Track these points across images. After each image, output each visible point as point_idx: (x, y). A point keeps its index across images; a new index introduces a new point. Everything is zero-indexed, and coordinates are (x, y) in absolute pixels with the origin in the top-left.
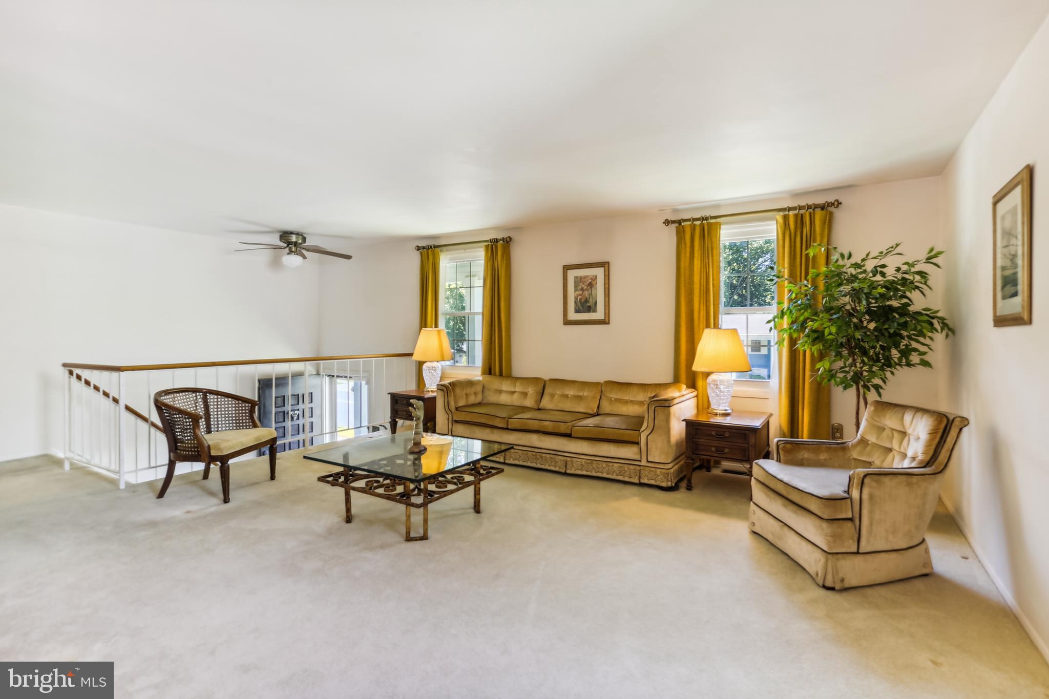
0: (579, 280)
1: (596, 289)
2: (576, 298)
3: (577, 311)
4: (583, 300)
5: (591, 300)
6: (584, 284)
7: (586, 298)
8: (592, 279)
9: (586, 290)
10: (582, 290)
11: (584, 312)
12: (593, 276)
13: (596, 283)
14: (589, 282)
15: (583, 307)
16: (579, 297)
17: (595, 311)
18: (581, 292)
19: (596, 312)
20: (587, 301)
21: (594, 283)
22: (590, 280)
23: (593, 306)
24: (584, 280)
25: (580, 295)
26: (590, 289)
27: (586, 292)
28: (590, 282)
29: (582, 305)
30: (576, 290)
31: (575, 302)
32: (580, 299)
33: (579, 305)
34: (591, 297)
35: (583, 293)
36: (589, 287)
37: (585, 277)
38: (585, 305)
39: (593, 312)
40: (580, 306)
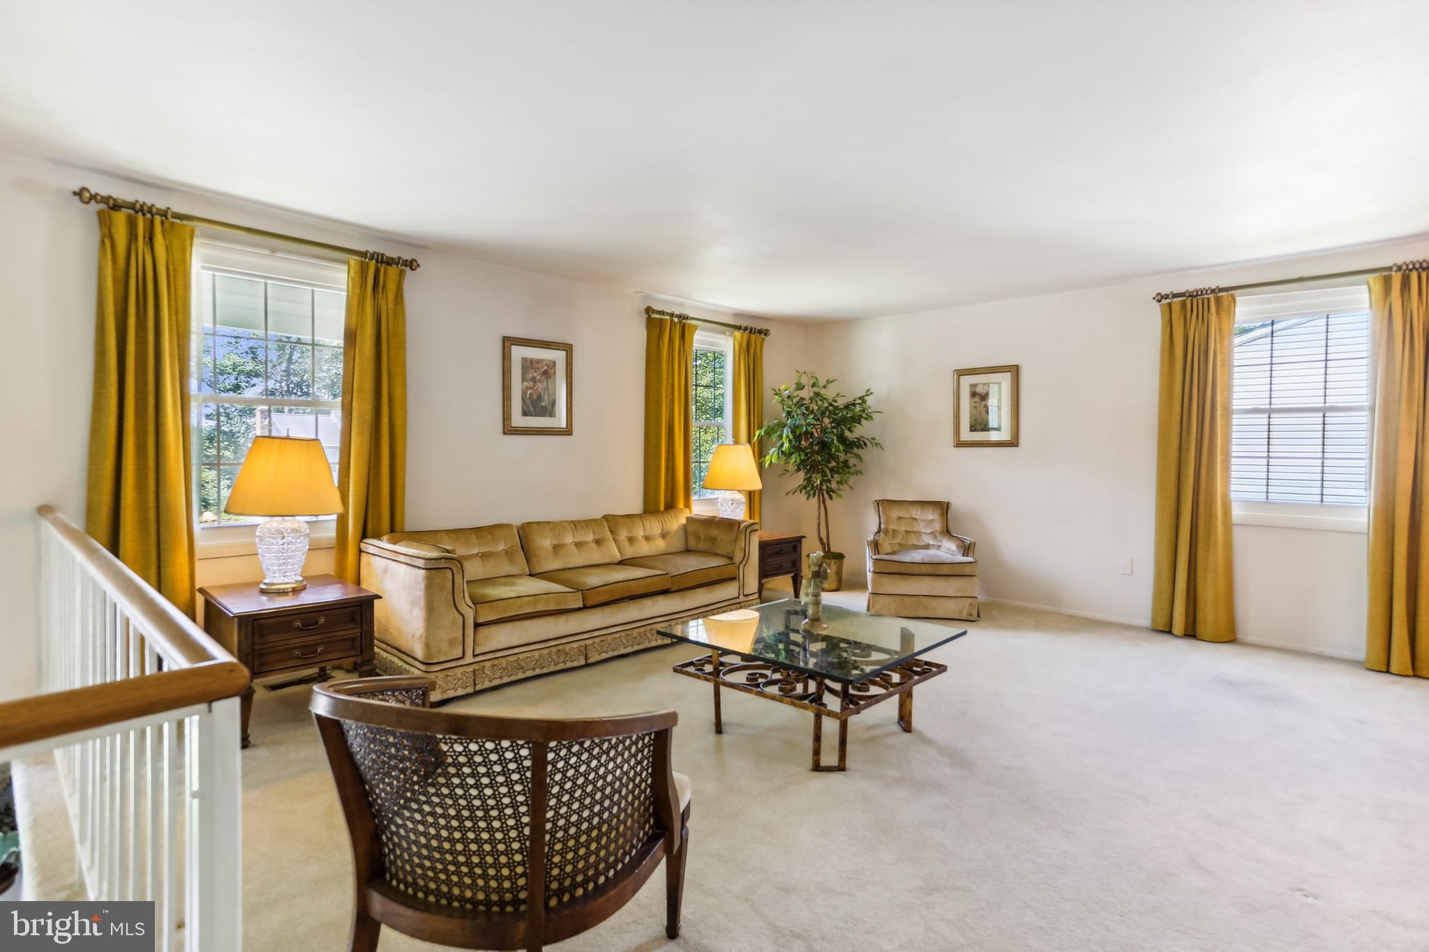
0: (528, 364)
1: (554, 382)
2: (524, 393)
3: (525, 413)
4: (535, 397)
5: (546, 397)
6: (536, 372)
7: (540, 394)
8: (548, 366)
9: (539, 381)
10: (534, 380)
11: (536, 416)
12: (550, 361)
13: (555, 372)
14: (543, 370)
15: (534, 408)
16: (529, 392)
17: (552, 414)
18: (531, 384)
19: (555, 416)
20: (540, 398)
21: (551, 372)
22: (546, 368)
23: (549, 408)
24: (537, 365)
25: (531, 388)
26: (546, 381)
27: (539, 384)
28: (546, 370)
29: (533, 405)
30: (524, 380)
31: (523, 399)
32: (531, 394)
33: (528, 402)
34: (546, 392)
35: (534, 386)
36: (543, 378)
37: (539, 361)
38: (538, 405)
39: (549, 416)
40: (530, 405)
